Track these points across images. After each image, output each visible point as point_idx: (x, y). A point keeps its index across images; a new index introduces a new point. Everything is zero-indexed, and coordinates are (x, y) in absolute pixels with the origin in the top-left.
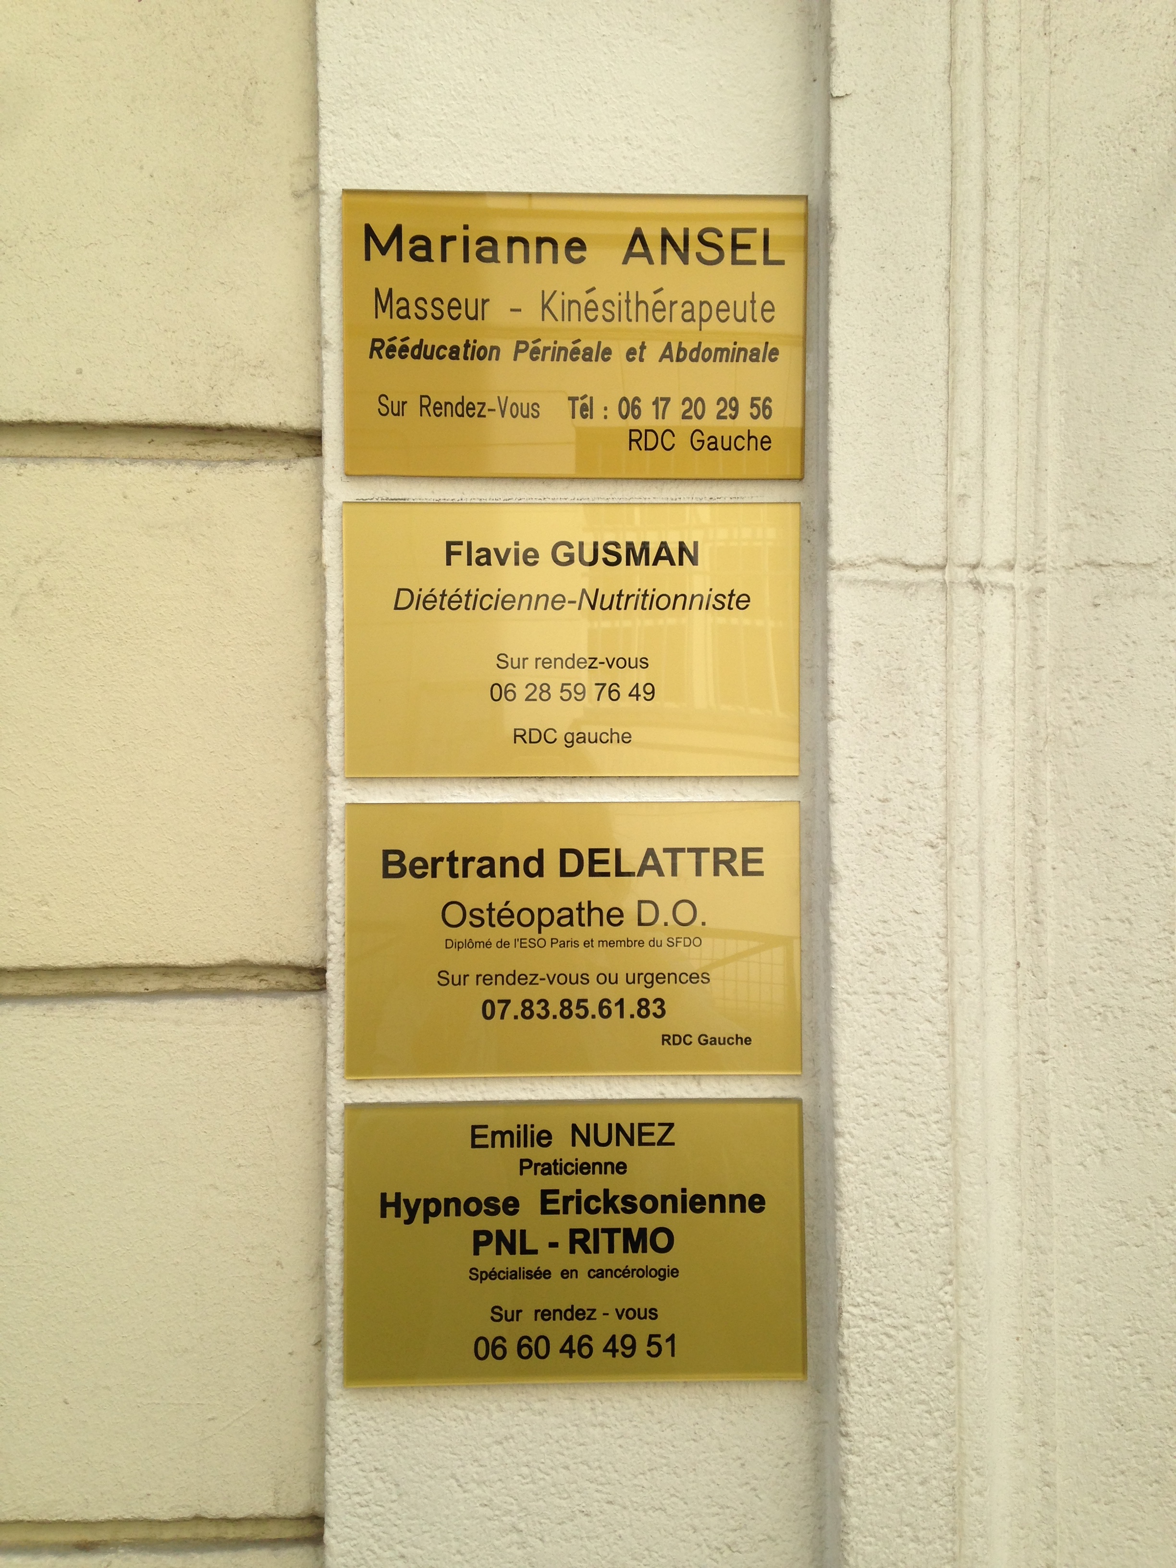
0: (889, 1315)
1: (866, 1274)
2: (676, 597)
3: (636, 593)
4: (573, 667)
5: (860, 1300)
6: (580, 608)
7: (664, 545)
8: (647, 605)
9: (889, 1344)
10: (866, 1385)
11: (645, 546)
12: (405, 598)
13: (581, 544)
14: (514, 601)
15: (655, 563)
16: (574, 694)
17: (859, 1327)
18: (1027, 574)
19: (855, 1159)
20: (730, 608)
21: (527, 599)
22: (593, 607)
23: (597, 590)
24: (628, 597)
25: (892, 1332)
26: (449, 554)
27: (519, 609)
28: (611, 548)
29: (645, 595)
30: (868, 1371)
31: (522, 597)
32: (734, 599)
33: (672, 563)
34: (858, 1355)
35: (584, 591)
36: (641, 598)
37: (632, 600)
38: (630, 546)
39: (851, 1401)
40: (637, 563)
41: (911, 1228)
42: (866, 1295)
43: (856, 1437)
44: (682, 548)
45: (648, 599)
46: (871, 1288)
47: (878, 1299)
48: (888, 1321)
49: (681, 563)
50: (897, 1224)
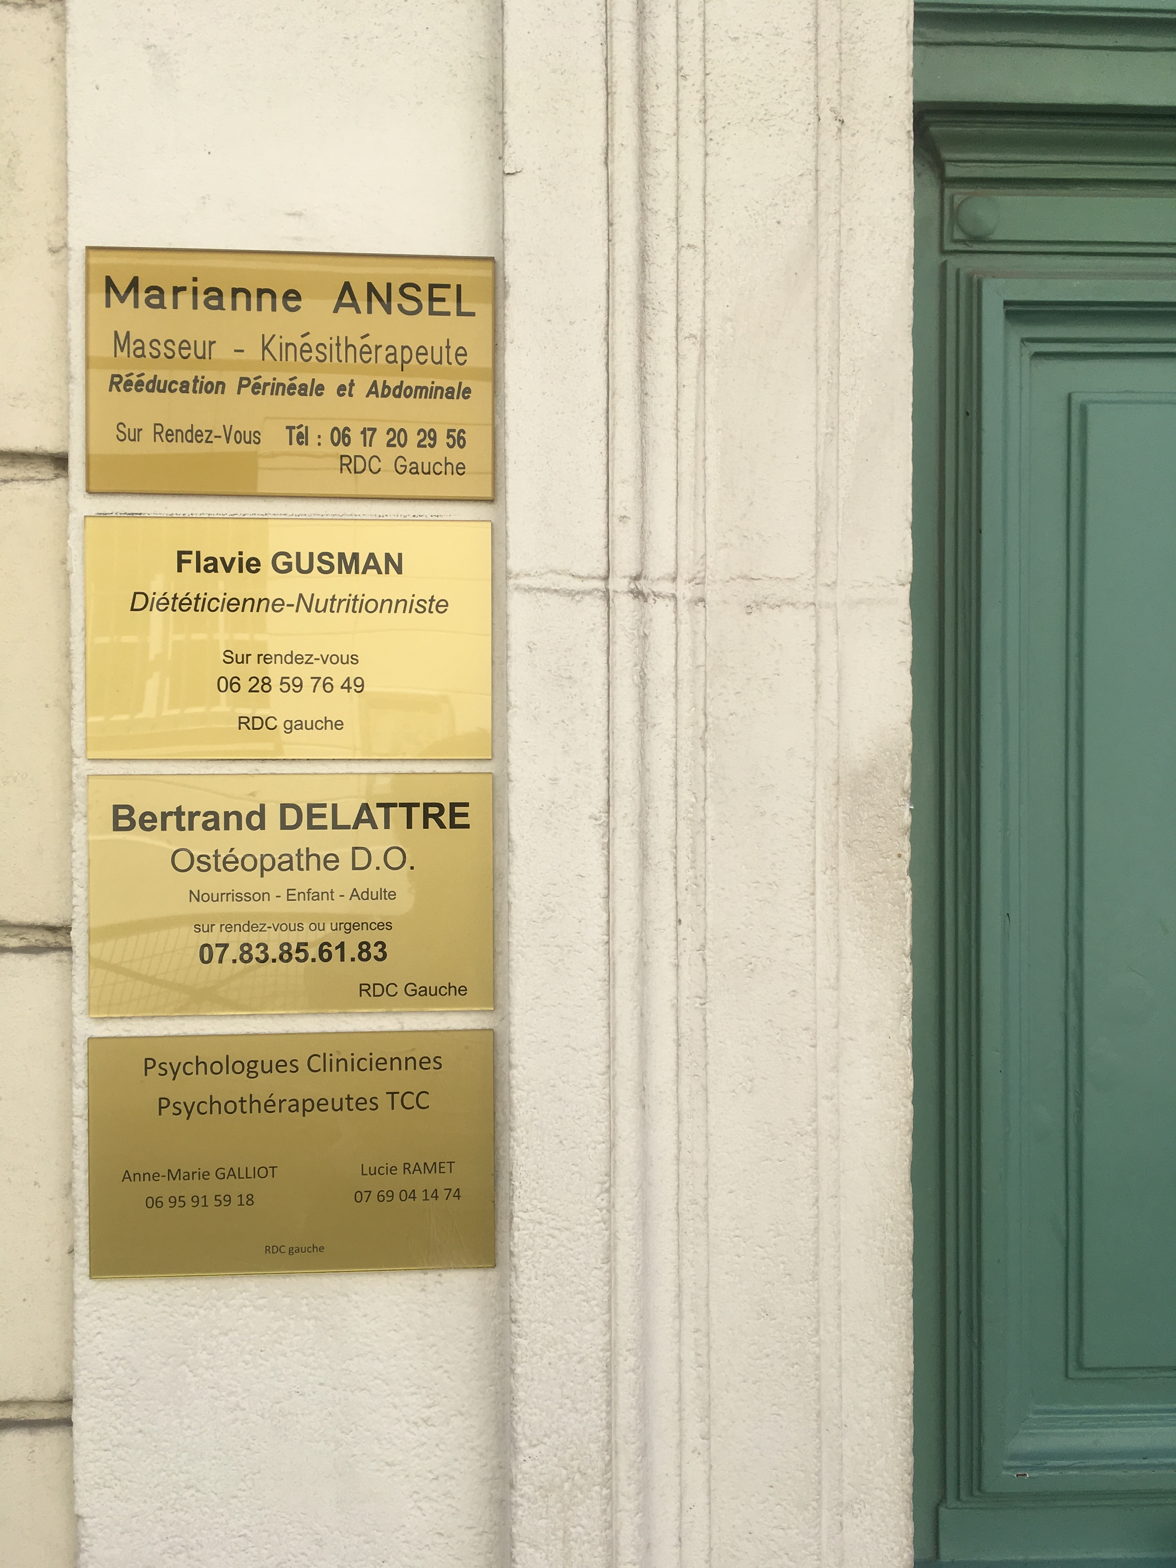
0: (553, 1219)
1: (534, 1184)
2: (383, 602)
3: (348, 598)
4: (291, 662)
5: (529, 1207)
6: (297, 611)
7: (372, 556)
8: (357, 609)
9: (553, 1243)
10: (533, 1278)
11: (355, 556)
12: (140, 601)
13: (298, 554)
14: (238, 604)
15: (364, 572)
16: (292, 687)
17: (528, 1229)
18: (688, 585)
19: (527, 1087)
20: (430, 612)
21: (249, 603)
22: (309, 610)
23: (313, 595)
24: (340, 601)
25: (556, 1233)
26: (180, 562)
27: (243, 611)
28: (326, 558)
29: (355, 600)
30: (534, 1267)
31: (245, 601)
32: (434, 604)
33: (380, 572)
34: (526, 1253)
35: (301, 596)
36: (352, 603)
37: (344, 604)
38: (342, 556)
39: (520, 1292)
40: (349, 571)
41: (573, 1145)
42: (535, 1202)
43: (524, 1323)
44: (388, 557)
45: (358, 603)
46: (538, 1197)
47: (545, 1205)
48: (552, 1224)
49: (387, 572)
50: (561, 1142)
